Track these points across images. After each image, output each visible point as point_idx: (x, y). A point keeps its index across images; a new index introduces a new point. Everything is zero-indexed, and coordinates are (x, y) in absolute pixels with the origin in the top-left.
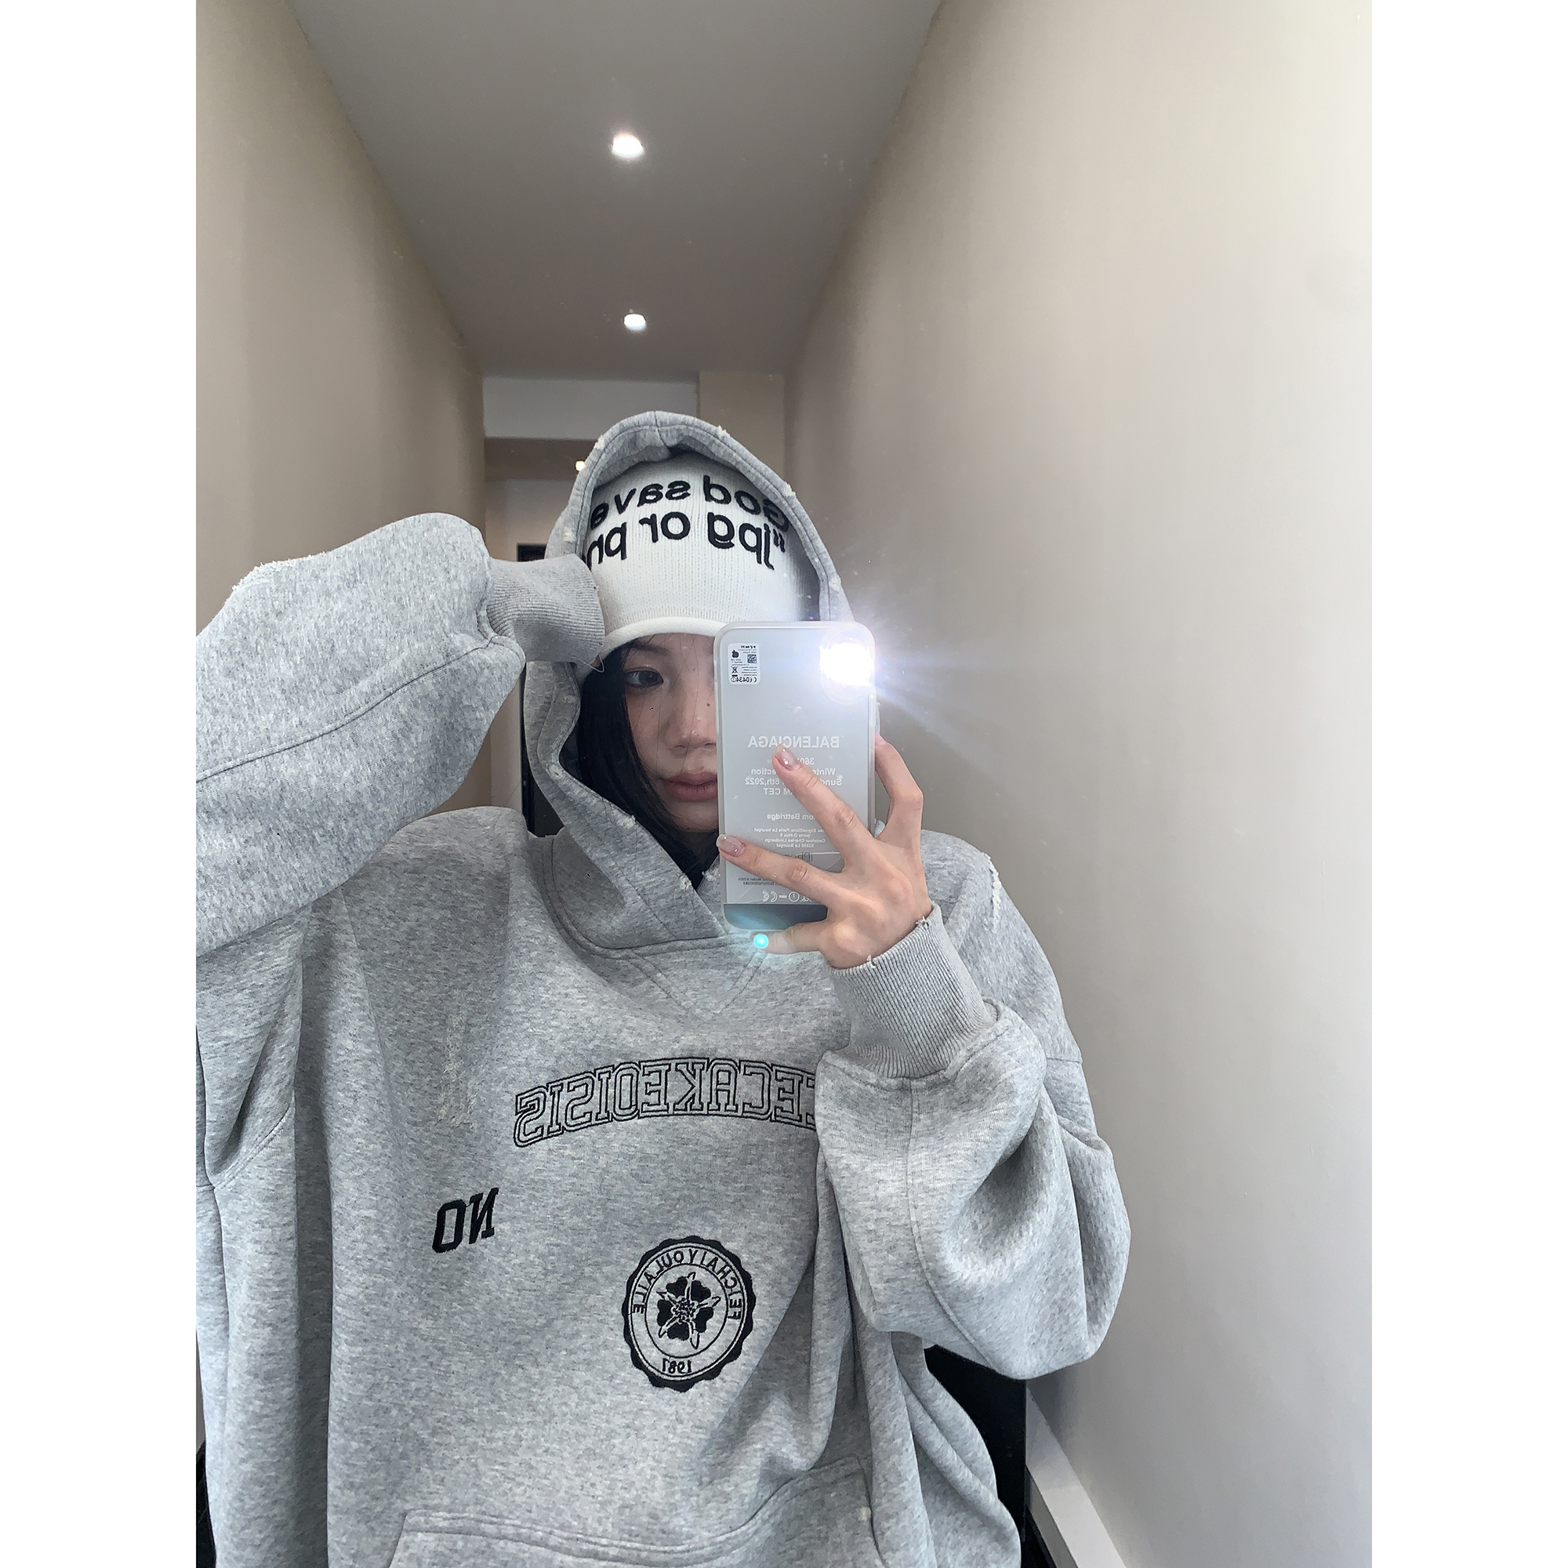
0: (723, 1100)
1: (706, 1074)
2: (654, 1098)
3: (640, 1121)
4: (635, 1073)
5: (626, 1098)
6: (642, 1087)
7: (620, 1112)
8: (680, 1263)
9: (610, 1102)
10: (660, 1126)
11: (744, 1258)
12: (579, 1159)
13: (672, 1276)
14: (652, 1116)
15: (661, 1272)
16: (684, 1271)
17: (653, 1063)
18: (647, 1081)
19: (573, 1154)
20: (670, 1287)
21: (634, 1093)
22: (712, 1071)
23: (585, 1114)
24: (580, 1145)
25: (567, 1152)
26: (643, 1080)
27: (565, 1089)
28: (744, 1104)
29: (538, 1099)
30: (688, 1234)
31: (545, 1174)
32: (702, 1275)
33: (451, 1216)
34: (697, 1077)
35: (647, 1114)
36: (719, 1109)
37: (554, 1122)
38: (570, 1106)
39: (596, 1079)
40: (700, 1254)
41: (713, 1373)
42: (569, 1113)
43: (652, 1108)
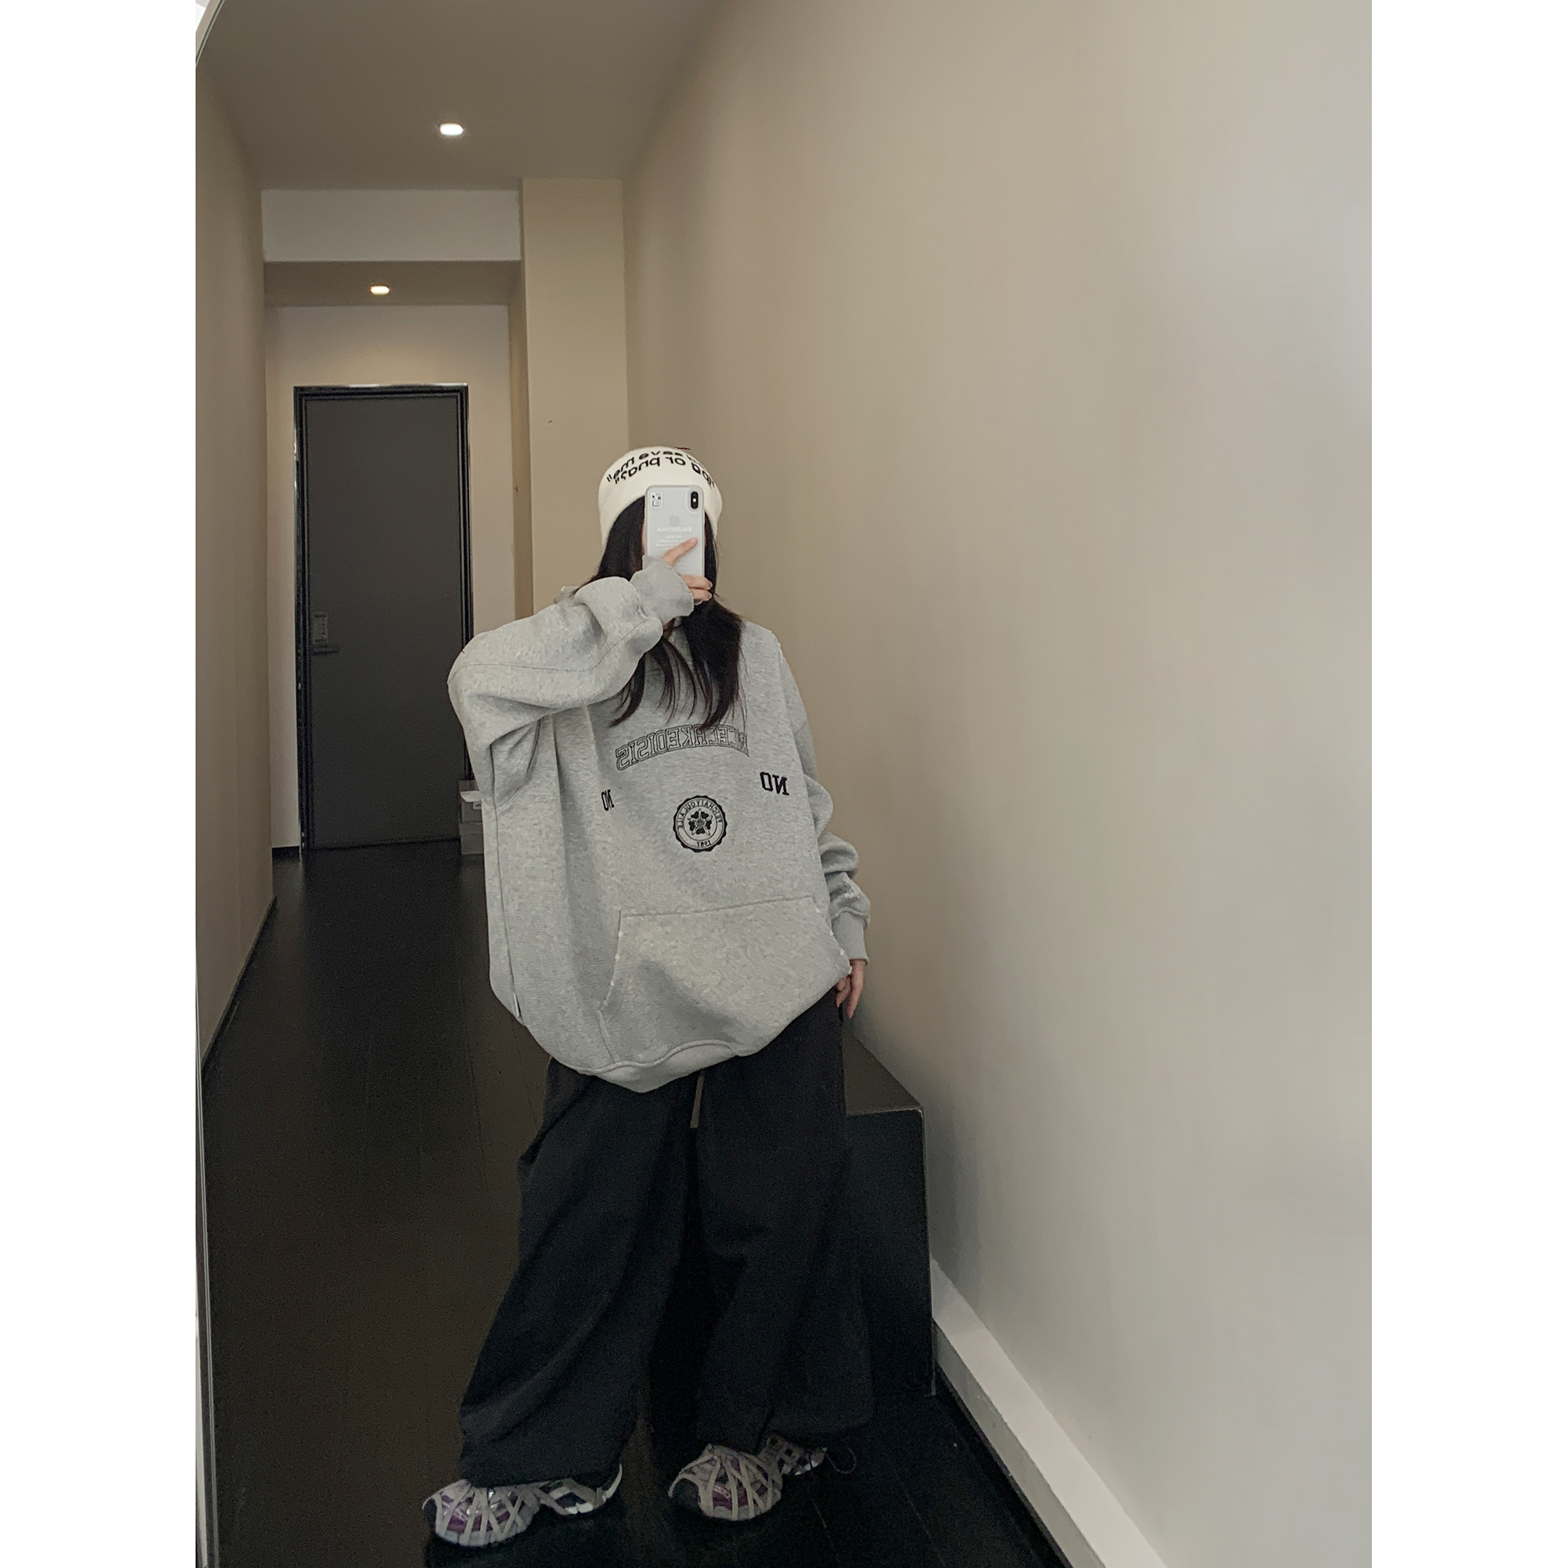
0: (701, 741)
1: (692, 731)
2: (674, 743)
3: (670, 753)
4: (665, 734)
5: (662, 745)
6: (668, 739)
7: (661, 750)
8: (694, 807)
9: (656, 747)
11: (717, 800)
12: (648, 771)
13: (693, 812)
15: (687, 812)
16: (696, 809)
17: (671, 729)
18: (670, 736)
19: (645, 769)
20: (692, 816)
21: (665, 743)
22: (694, 730)
23: (646, 753)
24: (647, 766)
25: (642, 769)
26: (668, 737)
27: (636, 744)
29: (625, 750)
30: (695, 795)
31: (634, 779)
32: (704, 809)
34: (689, 733)
35: (672, 750)
36: (700, 744)
37: (634, 759)
38: (640, 751)
39: (648, 739)
40: (701, 801)
41: (719, 842)
42: (639, 754)
43: (674, 747)
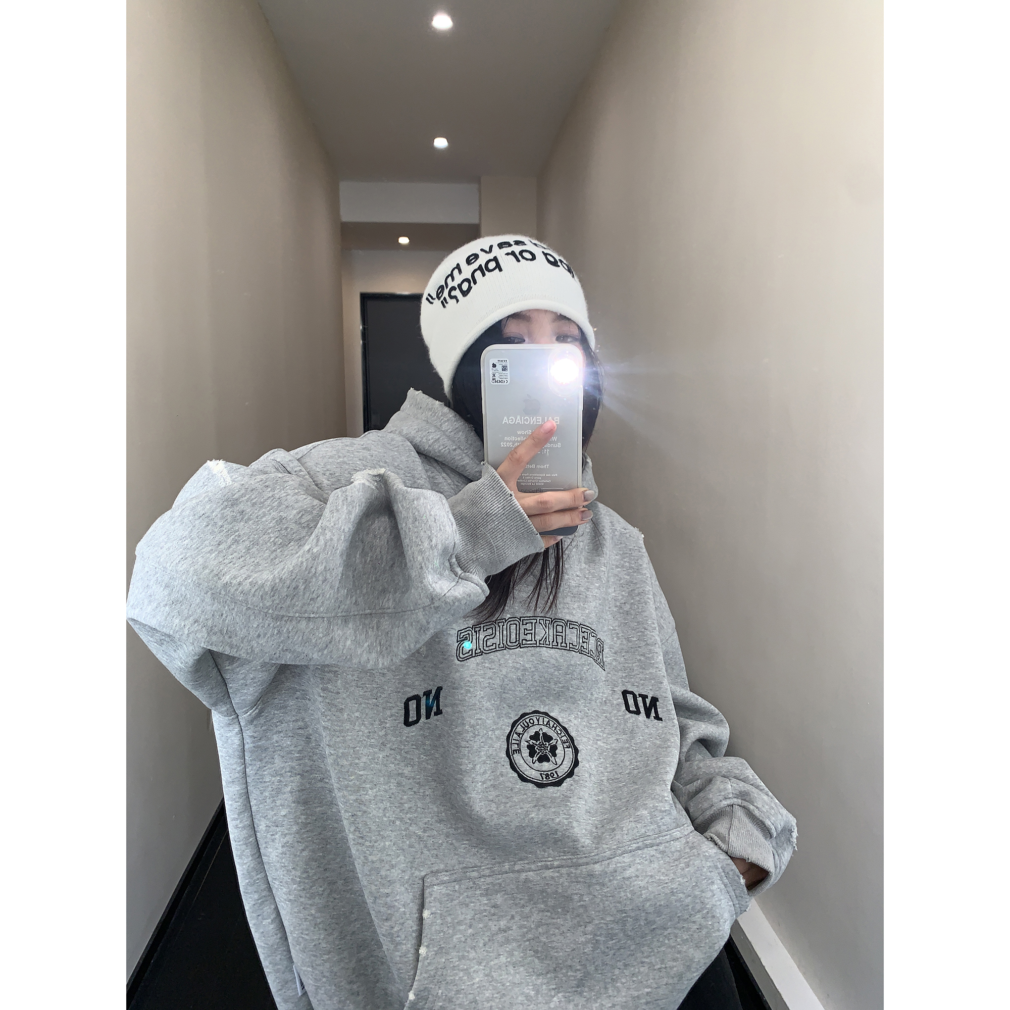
0: (560, 641)
1: (551, 626)
2: (529, 637)
3: (521, 649)
4: (518, 623)
5: (513, 636)
6: (522, 631)
7: (510, 644)
8: (533, 725)
9: (505, 638)
10: (533, 652)
12: (493, 669)
13: (531, 732)
14: (529, 647)
15: (524, 731)
16: (536, 729)
17: (529, 618)
18: (525, 628)
19: (490, 666)
20: (531, 738)
21: (518, 634)
22: (553, 625)
23: (493, 644)
25: (487, 665)
26: (522, 628)
27: (482, 630)
28: (570, 643)
29: (469, 634)
31: (476, 677)
32: (545, 730)
33: (413, 705)
34: (547, 628)
35: (526, 646)
36: (557, 645)
37: (478, 648)
38: (485, 639)
39: (497, 626)
41: (570, 775)
42: (485, 643)
43: (528, 642)
